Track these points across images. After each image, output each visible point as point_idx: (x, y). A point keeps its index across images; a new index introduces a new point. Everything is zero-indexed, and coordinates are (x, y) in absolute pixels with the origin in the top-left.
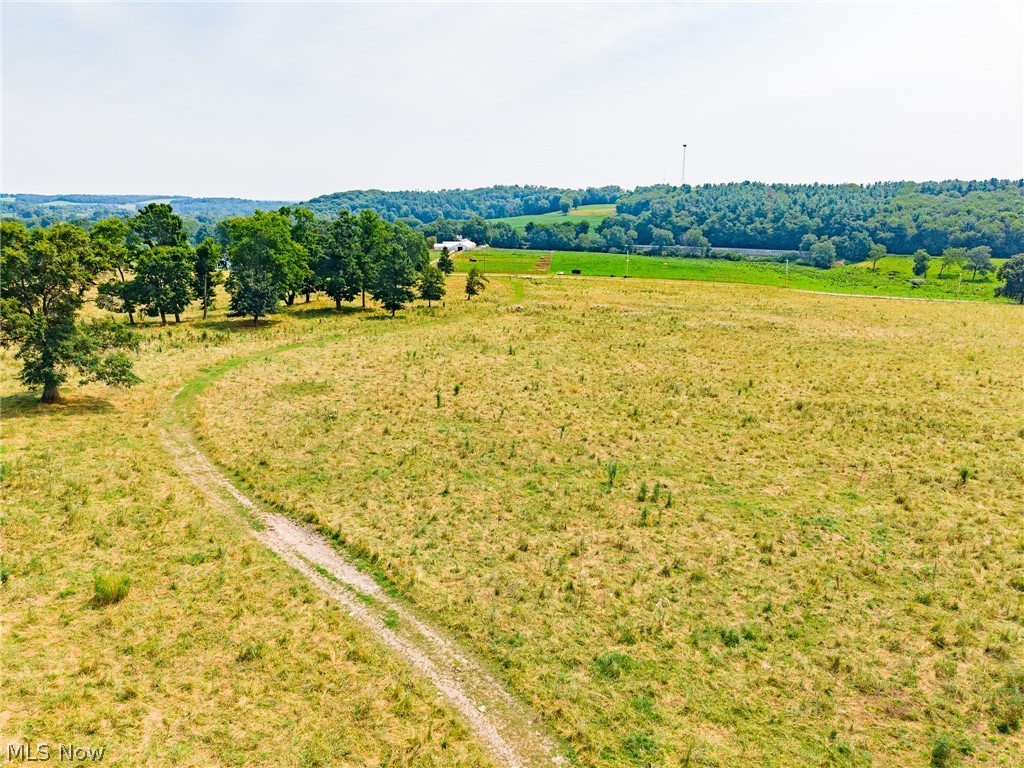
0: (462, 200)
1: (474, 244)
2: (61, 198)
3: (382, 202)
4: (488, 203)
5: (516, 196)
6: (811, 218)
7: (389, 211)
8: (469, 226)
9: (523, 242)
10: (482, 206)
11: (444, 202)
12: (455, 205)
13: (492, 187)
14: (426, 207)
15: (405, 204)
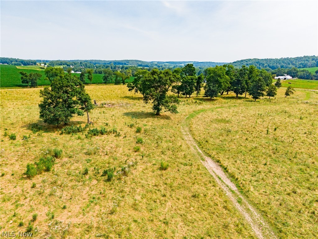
0: (289, 62)
1: (291, 77)
2: (167, 62)
3: (257, 63)
4: (300, 63)
5: (313, 60)
7: (259, 65)
8: (291, 71)
9: (313, 77)
10: (297, 64)
11: (281, 62)
12: (286, 63)
13: (303, 56)
14: (274, 64)
15: (266, 63)
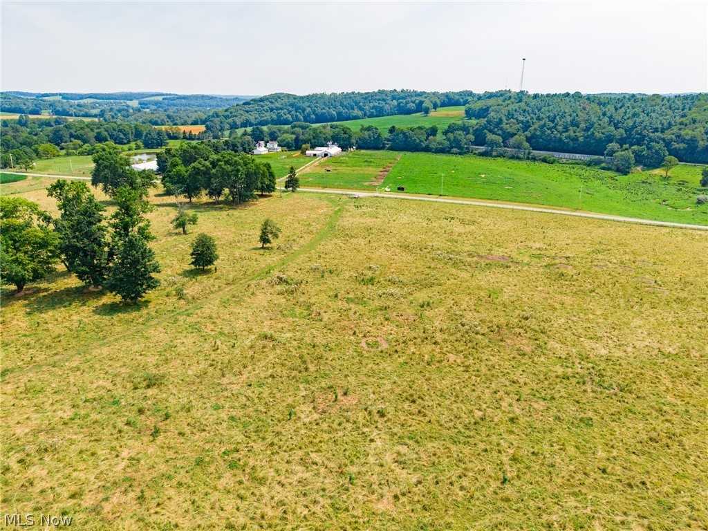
0: (352, 103)
1: (340, 149)
2: (91, 96)
3: (292, 105)
4: (371, 105)
5: (394, 98)
6: (617, 128)
7: (296, 112)
10: (367, 107)
11: (338, 104)
12: (346, 107)
13: (376, 91)
